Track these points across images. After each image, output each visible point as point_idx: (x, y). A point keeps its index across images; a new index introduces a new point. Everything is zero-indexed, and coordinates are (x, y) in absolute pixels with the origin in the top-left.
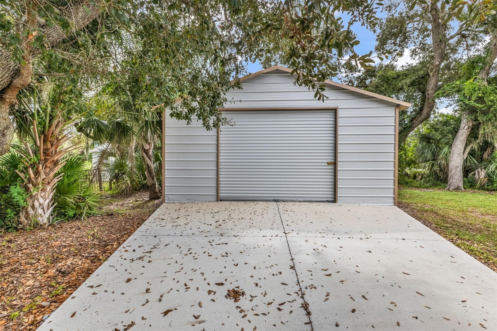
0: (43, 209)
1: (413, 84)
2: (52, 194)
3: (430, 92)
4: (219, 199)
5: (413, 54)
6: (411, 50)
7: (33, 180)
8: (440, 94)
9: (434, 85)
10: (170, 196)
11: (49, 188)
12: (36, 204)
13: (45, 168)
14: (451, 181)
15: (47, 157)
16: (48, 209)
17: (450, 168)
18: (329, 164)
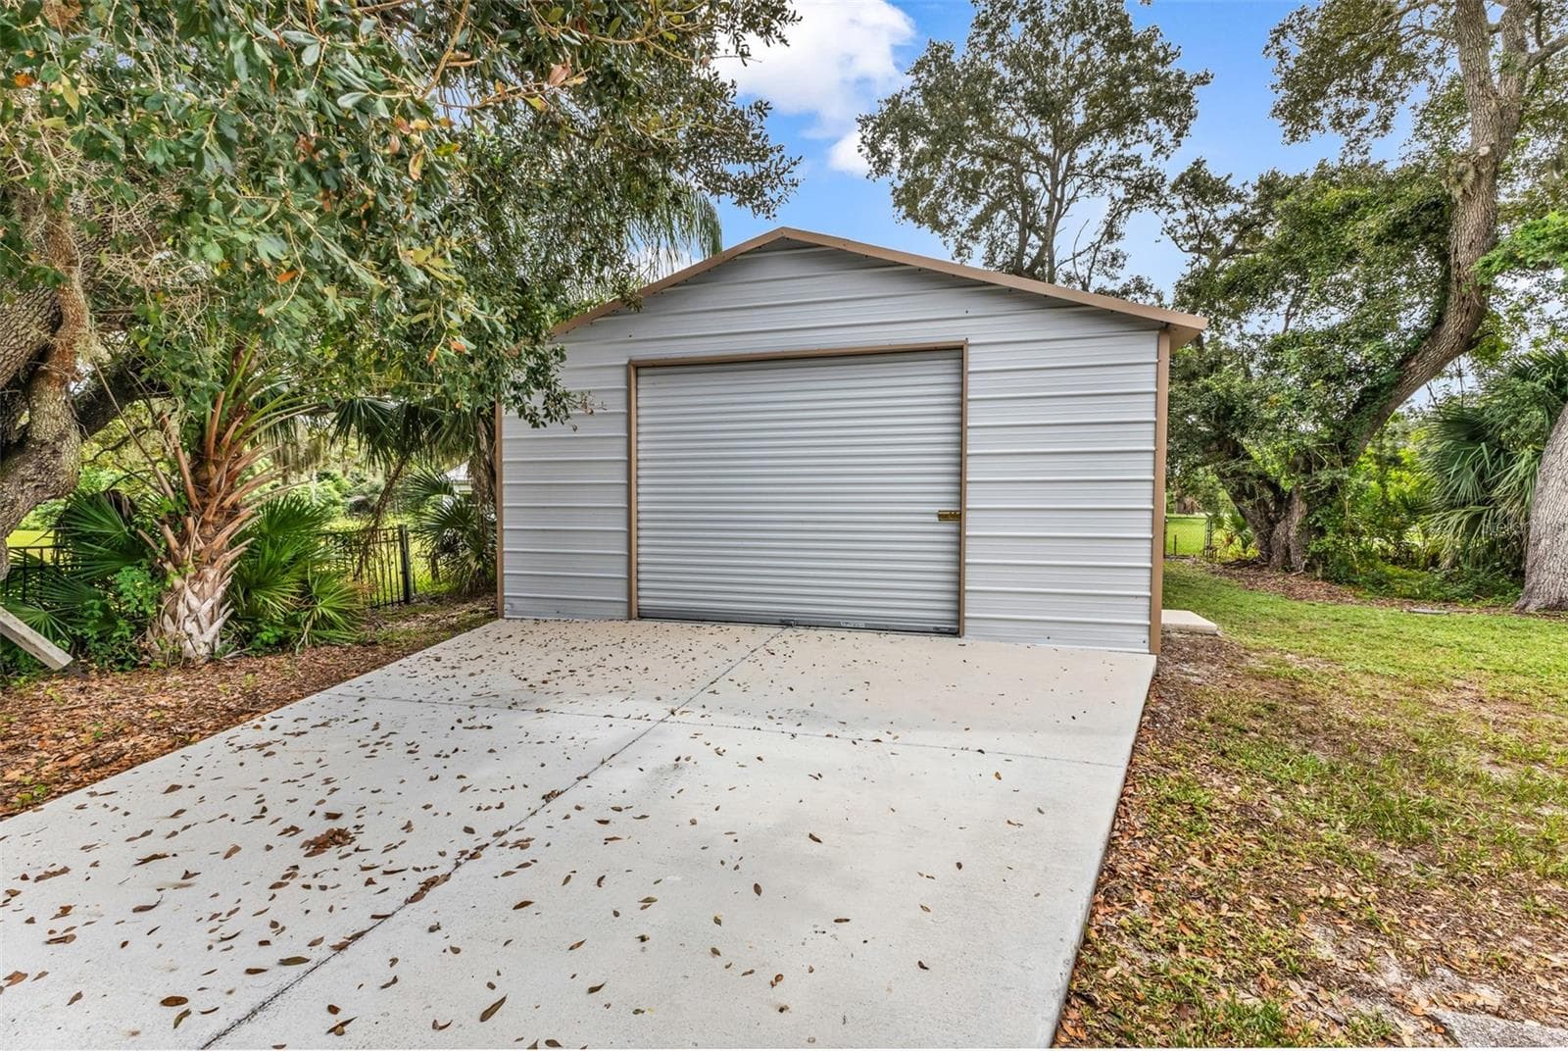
0: (197, 620)
1: (1397, 231)
2: (222, 588)
3: (1462, 258)
4: (637, 614)
5: (1426, 119)
6: (1414, 108)
7: (177, 552)
8: (1496, 263)
9: (1476, 231)
10: (516, 602)
11: (211, 573)
12: (182, 609)
13: (201, 526)
14: (1534, 579)
15: (206, 500)
16: (211, 623)
17: (1532, 531)
18: (943, 517)
